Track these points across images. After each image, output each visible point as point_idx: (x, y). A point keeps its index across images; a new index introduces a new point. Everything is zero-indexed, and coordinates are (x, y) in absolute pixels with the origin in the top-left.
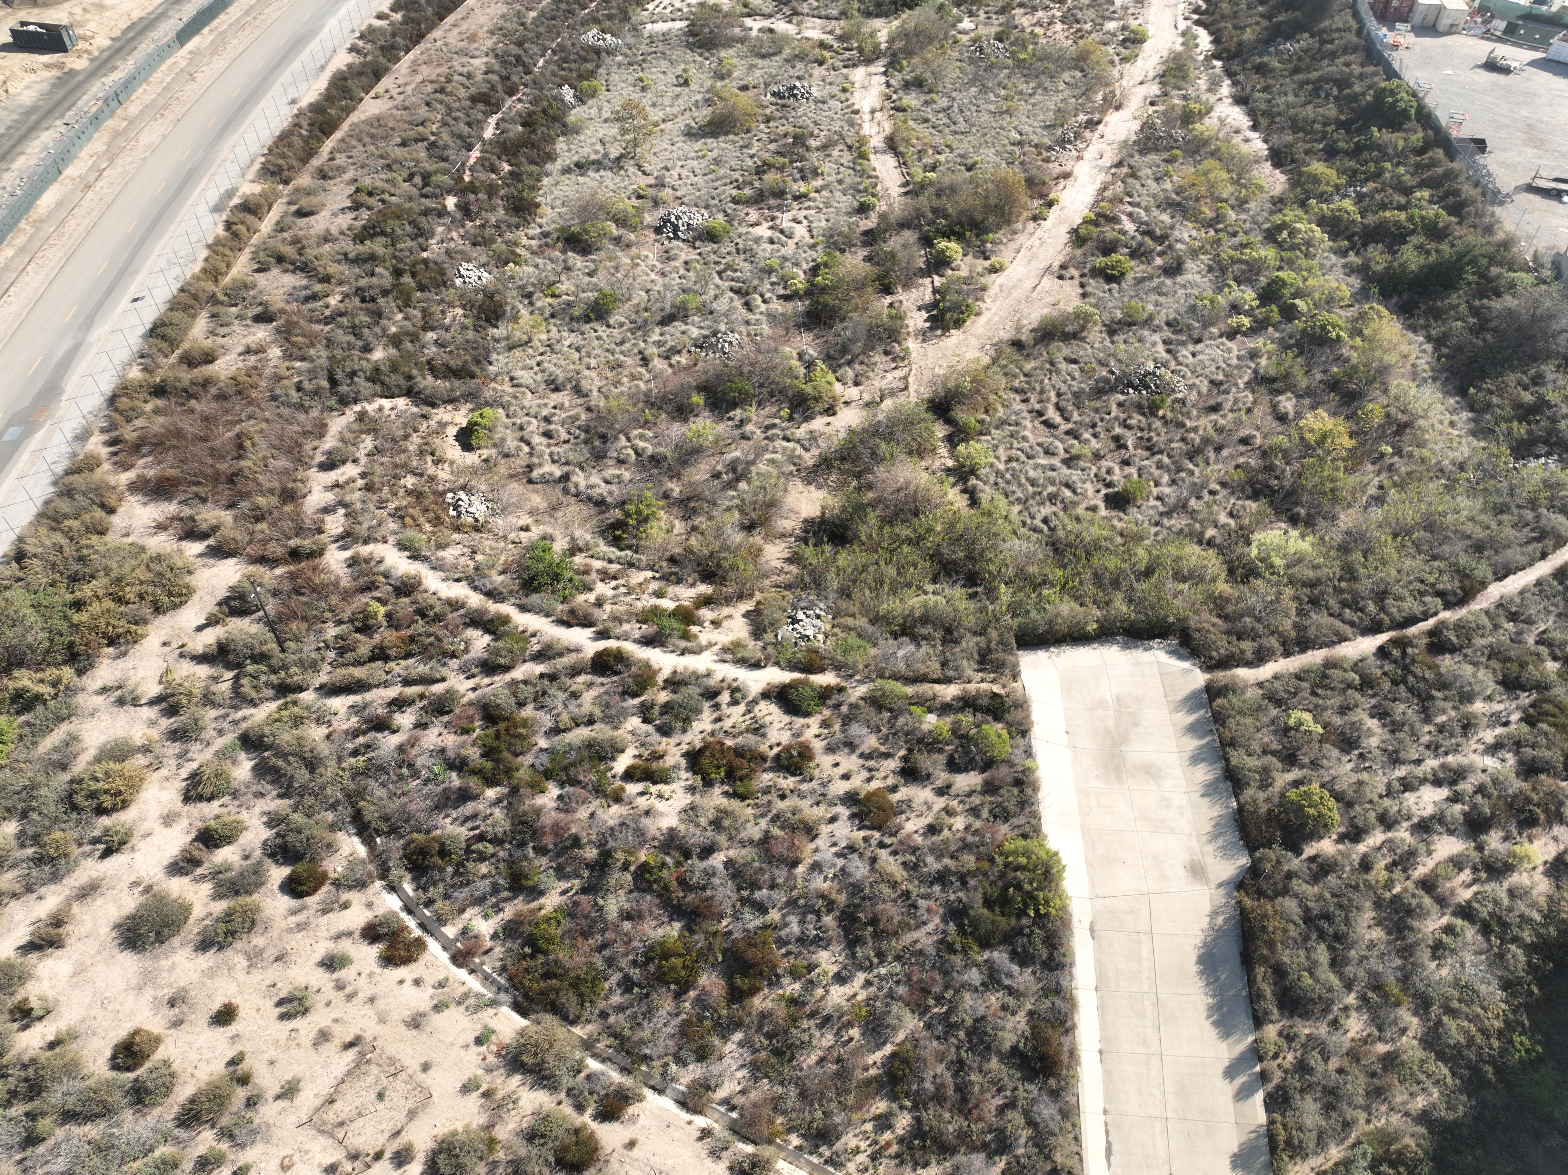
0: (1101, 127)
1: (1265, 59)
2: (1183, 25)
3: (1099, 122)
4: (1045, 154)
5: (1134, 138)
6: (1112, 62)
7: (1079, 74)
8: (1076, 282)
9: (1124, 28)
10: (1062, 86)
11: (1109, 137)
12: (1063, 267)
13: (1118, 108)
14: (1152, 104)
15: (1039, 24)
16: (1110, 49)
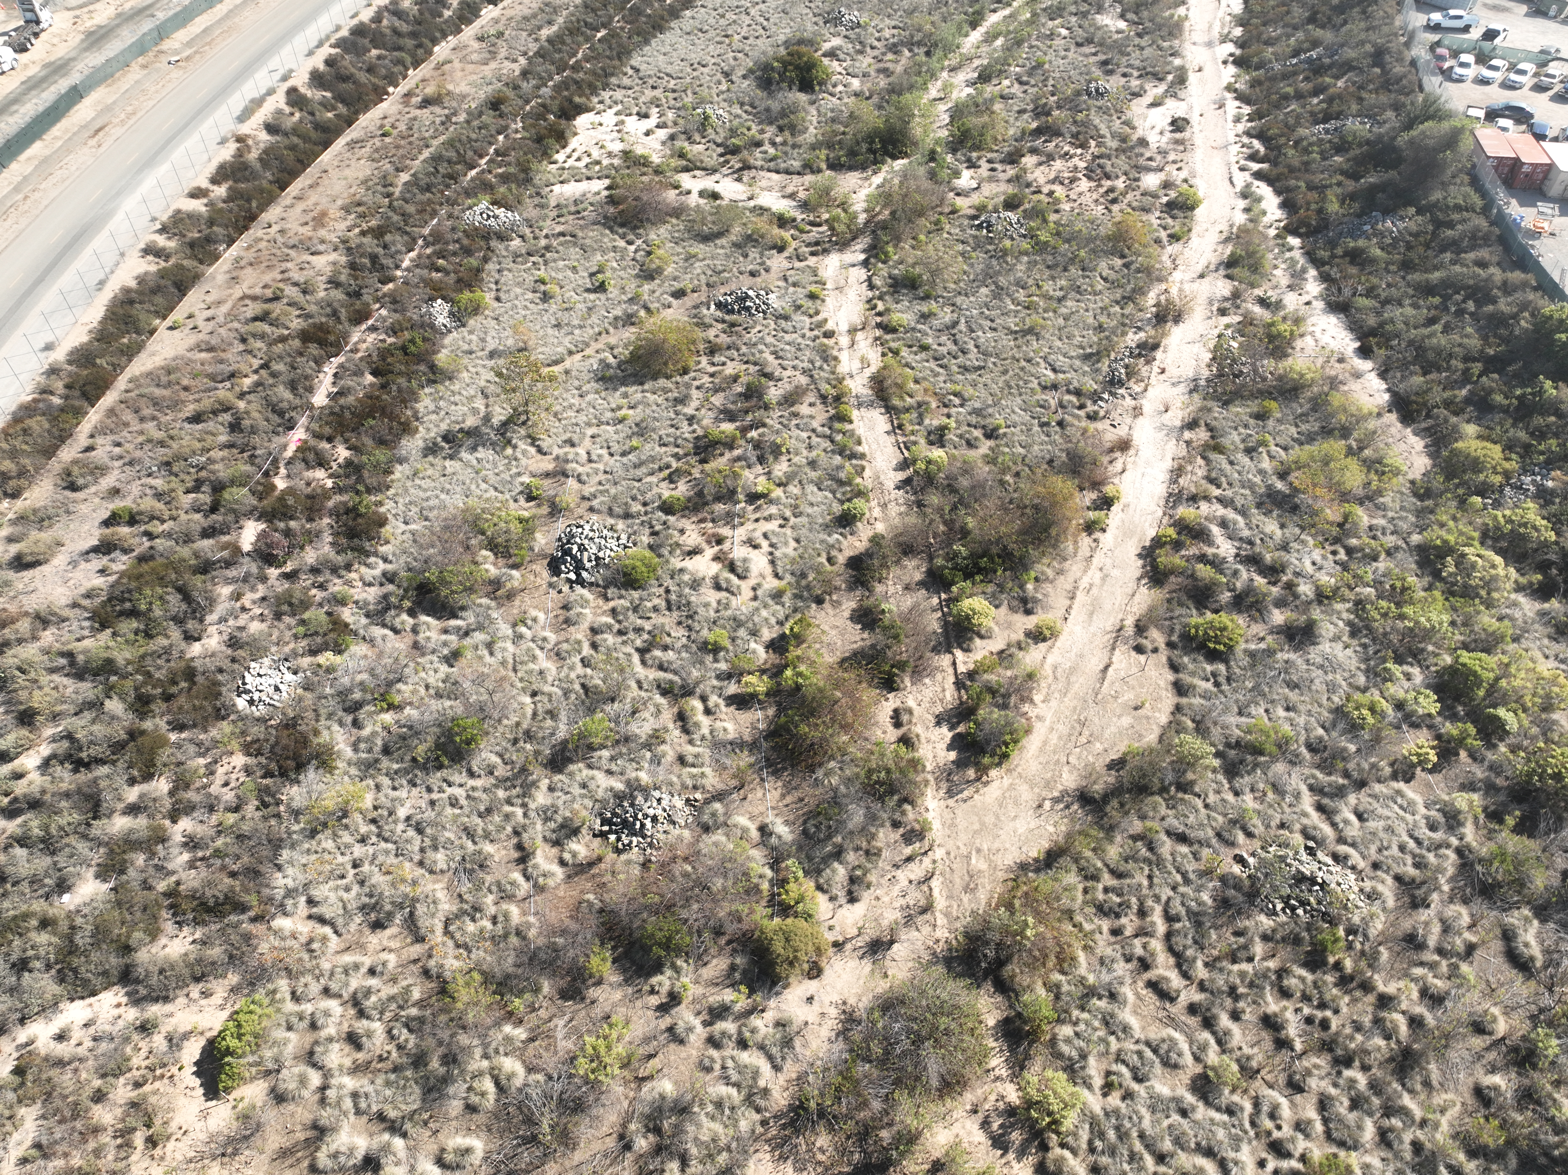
0: (1159, 354)
1: (1361, 243)
2: (1241, 179)
3: (1155, 347)
4: (1091, 408)
5: (1205, 373)
6: (1158, 241)
7: (1118, 262)
8: (1163, 658)
9: (1167, 185)
10: (1100, 285)
11: (1173, 372)
12: (1140, 629)
13: (1178, 319)
14: (1223, 312)
15: (1057, 180)
16: (1153, 219)
